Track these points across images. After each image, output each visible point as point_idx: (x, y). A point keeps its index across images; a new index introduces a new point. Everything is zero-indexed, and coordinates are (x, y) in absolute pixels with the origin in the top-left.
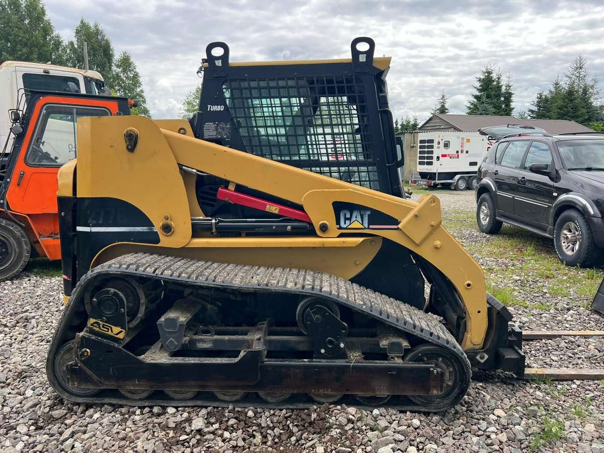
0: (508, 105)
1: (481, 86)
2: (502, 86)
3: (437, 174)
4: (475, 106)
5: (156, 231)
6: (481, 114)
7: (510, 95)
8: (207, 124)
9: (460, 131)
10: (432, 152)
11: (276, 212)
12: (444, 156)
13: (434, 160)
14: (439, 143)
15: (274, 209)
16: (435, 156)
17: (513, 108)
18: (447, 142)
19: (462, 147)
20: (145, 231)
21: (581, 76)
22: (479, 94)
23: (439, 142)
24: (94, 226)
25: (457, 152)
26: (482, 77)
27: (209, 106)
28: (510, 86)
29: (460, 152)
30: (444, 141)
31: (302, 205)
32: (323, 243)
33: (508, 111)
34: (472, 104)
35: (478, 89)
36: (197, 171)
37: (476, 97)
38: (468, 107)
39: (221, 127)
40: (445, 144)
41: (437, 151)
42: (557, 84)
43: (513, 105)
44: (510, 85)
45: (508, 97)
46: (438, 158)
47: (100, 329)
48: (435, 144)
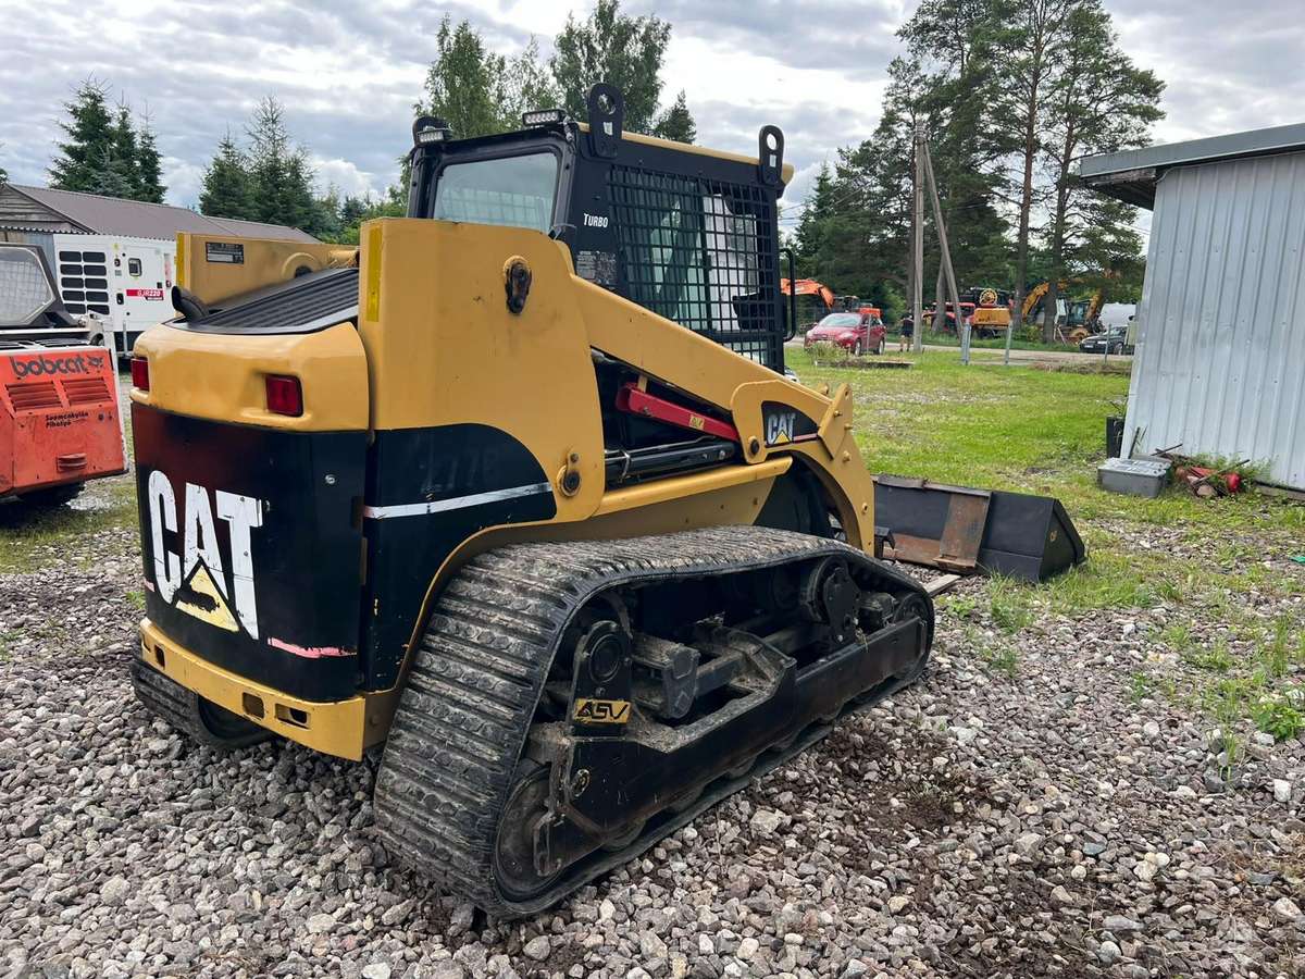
0: (152, 179)
1: (79, 125)
2: (134, 133)
3: (125, 334)
4: (71, 171)
5: (550, 490)
6: (105, 194)
7: (154, 156)
8: (581, 253)
9: (89, 231)
10: (103, 284)
11: (701, 427)
12: (132, 293)
13: (112, 303)
14: (118, 263)
15: (697, 422)
16: (112, 292)
17: (164, 189)
18: (135, 262)
19: (166, 273)
20: (533, 493)
21: (277, 138)
22: (80, 145)
23: (118, 261)
24: (436, 498)
25: (159, 285)
26: (81, 106)
27: (586, 215)
28: (151, 138)
29: (164, 285)
30: (127, 257)
31: (730, 412)
32: (756, 474)
33: (154, 194)
34: (63, 166)
35: (72, 133)
36: (607, 355)
37: (70, 151)
38: (53, 173)
39: (602, 263)
40: (130, 265)
41: (117, 282)
42: (227, 146)
43: (163, 181)
44: (152, 134)
45: (150, 162)
46: (120, 298)
47: (594, 717)
48: (109, 264)
